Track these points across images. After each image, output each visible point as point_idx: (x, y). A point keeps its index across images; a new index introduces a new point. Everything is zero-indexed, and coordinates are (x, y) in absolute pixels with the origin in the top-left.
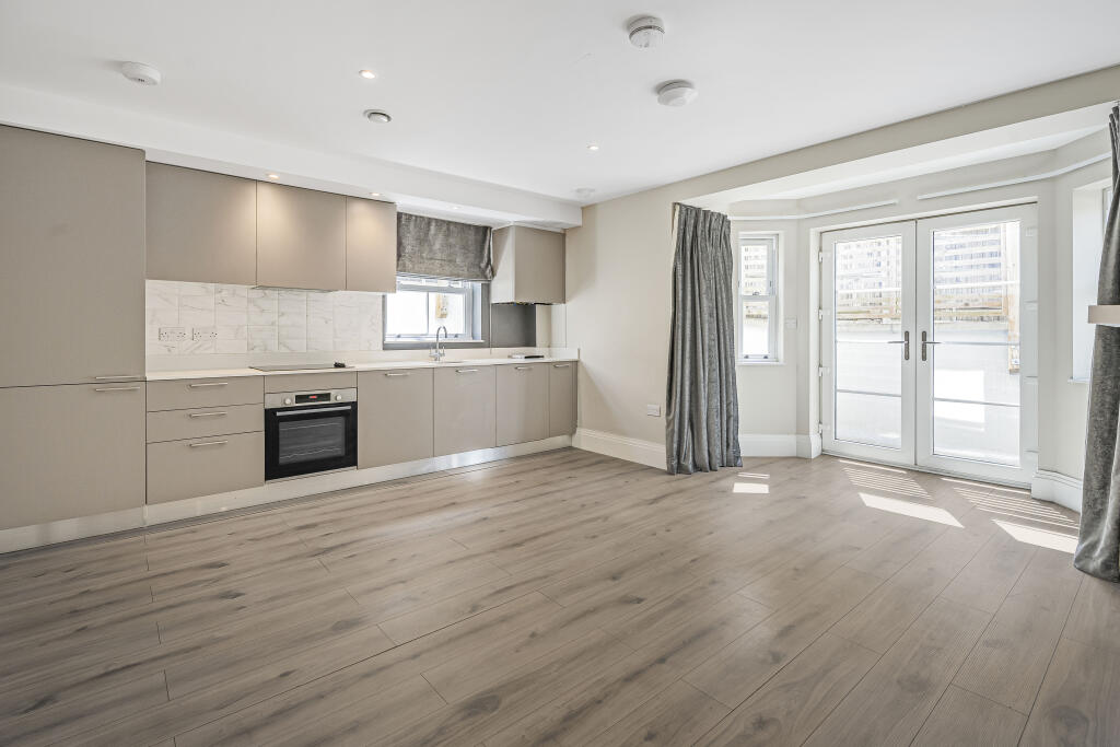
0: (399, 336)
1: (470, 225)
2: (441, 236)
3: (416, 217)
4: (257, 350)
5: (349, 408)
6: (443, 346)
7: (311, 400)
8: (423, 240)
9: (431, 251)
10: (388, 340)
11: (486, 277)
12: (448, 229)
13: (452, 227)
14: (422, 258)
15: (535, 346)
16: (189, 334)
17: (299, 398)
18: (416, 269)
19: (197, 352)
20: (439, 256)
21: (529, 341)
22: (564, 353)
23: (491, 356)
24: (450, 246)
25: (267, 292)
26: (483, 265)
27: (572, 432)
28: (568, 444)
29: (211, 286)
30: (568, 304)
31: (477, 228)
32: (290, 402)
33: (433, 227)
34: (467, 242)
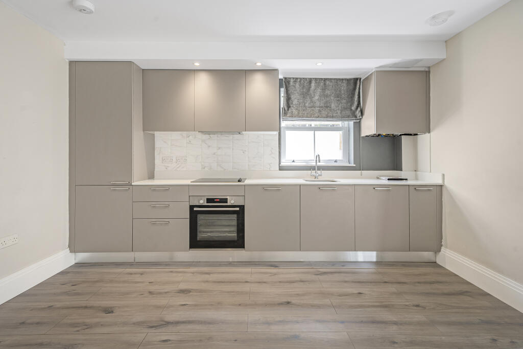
0: (293, 161)
1: (343, 79)
2: (319, 90)
3: (301, 79)
4: (206, 169)
5: (238, 209)
6: (320, 168)
7: (216, 202)
8: (306, 94)
9: (312, 101)
10: (282, 164)
11: (356, 117)
12: (325, 84)
13: (328, 82)
14: (305, 106)
15: (401, 170)
16: (174, 159)
17: (209, 200)
18: (300, 115)
19: (178, 169)
20: (318, 104)
21: (396, 165)
22: (430, 178)
23: (361, 177)
24: (327, 96)
25: (211, 135)
26: (353, 108)
27: (438, 250)
28: (433, 259)
29: (185, 133)
30: (432, 133)
31: (348, 80)
32: (202, 202)
33: (313, 84)
34: (340, 91)
